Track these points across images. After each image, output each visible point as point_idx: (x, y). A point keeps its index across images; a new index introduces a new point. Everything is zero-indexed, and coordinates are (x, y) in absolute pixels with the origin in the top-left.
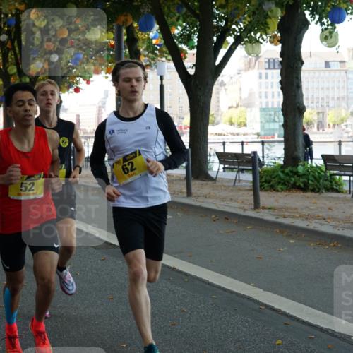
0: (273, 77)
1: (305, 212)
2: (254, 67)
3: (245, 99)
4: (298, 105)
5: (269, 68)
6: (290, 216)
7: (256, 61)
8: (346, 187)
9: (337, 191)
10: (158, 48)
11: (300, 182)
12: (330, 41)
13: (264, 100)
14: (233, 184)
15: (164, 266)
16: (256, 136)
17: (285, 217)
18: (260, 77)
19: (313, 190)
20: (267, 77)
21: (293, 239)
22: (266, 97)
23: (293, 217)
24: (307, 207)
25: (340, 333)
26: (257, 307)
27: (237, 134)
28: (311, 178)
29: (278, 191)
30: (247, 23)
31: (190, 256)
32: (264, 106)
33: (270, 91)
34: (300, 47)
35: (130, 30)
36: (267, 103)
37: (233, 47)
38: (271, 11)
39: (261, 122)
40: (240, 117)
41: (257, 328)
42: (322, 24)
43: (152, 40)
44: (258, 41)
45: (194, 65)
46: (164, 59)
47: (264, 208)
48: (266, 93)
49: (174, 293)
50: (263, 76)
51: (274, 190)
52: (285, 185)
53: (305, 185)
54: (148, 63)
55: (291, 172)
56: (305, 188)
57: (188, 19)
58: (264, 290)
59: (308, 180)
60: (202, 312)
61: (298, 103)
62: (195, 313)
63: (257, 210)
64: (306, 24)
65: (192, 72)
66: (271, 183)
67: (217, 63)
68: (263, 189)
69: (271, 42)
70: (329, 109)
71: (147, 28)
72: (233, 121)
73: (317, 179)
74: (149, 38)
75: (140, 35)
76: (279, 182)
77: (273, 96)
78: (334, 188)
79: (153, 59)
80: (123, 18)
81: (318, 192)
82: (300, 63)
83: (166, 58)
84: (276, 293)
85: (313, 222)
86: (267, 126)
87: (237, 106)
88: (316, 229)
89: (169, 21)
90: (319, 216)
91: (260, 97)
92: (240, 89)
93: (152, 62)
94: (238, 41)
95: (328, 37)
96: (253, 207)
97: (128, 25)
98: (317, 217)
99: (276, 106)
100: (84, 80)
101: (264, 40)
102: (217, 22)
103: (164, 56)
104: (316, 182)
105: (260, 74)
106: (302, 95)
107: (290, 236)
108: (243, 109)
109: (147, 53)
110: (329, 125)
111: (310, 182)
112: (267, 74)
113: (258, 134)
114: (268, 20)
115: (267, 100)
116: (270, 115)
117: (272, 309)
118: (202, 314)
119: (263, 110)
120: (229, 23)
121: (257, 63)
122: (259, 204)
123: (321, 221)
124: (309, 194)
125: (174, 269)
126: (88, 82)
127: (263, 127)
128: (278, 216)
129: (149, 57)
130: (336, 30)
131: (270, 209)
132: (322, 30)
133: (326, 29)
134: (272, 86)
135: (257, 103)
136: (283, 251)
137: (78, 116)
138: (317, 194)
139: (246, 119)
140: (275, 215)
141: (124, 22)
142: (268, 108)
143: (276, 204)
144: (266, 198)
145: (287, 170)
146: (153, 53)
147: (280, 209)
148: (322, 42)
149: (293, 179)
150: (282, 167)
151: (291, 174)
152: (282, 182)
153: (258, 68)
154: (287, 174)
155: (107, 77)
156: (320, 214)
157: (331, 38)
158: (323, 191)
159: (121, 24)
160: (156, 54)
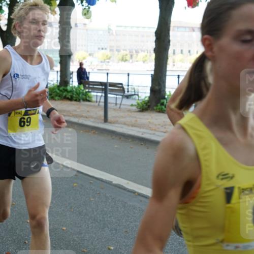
8: (94, 99)
9: (89, 101)
11: (69, 95)
12: (87, 16)
19: (76, 100)
21: (70, 128)
23: (69, 116)
24: (75, 111)
25: (106, 180)
28: (75, 93)
29: (56, 100)
42: (83, 5)
45: (6, 25)
51: (54, 99)
52: (60, 97)
53: (71, 97)
55: (64, 89)
56: (71, 99)
59: (73, 94)
65: (4, 28)
66: (52, 96)
69: (52, 13)
73: (78, 94)
76: (56, 95)
78: (87, 99)
81: (79, 101)
85: (81, 119)
95: (86, 13)
98: (82, 116)
104: (77, 96)
111: (74, 96)
114: (52, 2)
123: (85, 119)
124: (73, 102)
130: (90, 10)
132: (83, 9)
133: (85, 9)
138: (78, 103)
145: (61, 88)
148: (83, 16)
149: (64, 94)
150: (58, 87)
151: (63, 91)
152: (58, 95)
154: (61, 91)
156: (84, 115)
157: (88, 14)
158: (81, 101)
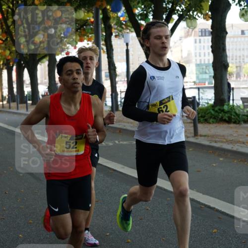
0: (204, 42)
1: (230, 138)
2: (191, 35)
3: (185, 58)
4: (224, 63)
5: (202, 36)
6: (219, 141)
7: (192, 31)
10: (124, 23)
11: (226, 117)
12: (246, 17)
13: (198, 58)
16: (193, 84)
17: (216, 142)
18: (196, 42)
19: (235, 123)
20: (200, 42)
21: (222, 157)
22: (200, 56)
23: (222, 142)
24: (231, 135)
28: (233, 114)
29: (210, 123)
30: (187, 5)
32: (198, 62)
33: (202, 52)
34: (225, 22)
35: (105, 11)
36: (201, 60)
37: (178, 22)
39: (197, 74)
41: (199, 221)
42: (241, 5)
43: (120, 17)
44: (195, 18)
46: (128, 31)
47: (201, 136)
48: (200, 53)
50: (198, 41)
51: (208, 122)
52: (215, 119)
53: (229, 119)
54: (117, 34)
55: (219, 109)
56: (229, 121)
57: (145, 3)
58: (203, 194)
59: (231, 115)
60: (161, 210)
61: (224, 61)
62: (156, 211)
63: (196, 137)
64: (229, 5)
66: (206, 118)
68: (200, 122)
69: (204, 18)
70: (244, 64)
71: (116, 10)
73: (237, 115)
74: (117, 17)
75: (111, 15)
76: (211, 117)
77: (205, 55)
79: (121, 31)
80: (99, 3)
81: (239, 123)
82: (225, 33)
83: (130, 30)
84: (211, 196)
85: (236, 145)
86: (201, 76)
88: (238, 150)
89: (132, 4)
90: (240, 141)
91: (196, 56)
93: (120, 33)
94: (181, 18)
95: (245, 14)
96: (193, 135)
97: (103, 7)
98: (238, 142)
99: (207, 62)
100: (72, 46)
101: (199, 17)
102: (166, 5)
103: (128, 29)
104: (237, 117)
105: (196, 40)
106: (226, 56)
107: (220, 156)
109: (116, 27)
110: (245, 75)
111: (233, 117)
112: (200, 40)
113: (194, 82)
114: (203, 4)
115: (200, 58)
116: (203, 69)
117: (209, 207)
118: (161, 212)
119: (197, 65)
121: (193, 32)
122: (197, 133)
123: (242, 145)
124: (232, 125)
126: (75, 48)
127: (197, 77)
128: (211, 141)
129: (118, 30)
131: (205, 136)
132: (240, 10)
133: (243, 9)
134: (204, 48)
135: (194, 60)
136: (215, 166)
138: (238, 125)
140: (209, 141)
141: (100, 6)
142: (201, 64)
143: (209, 132)
144: (203, 128)
145: (217, 109)
146: (121, 27)
147: (213, 136)
148: (241, 18)
149: (221, 115)
150: (213, 106)
151: (219, 111)
152: (213, 116)
153: (194, 36)
154: (216, 111)
155: (88, 44)
156: (241, 140)
157: (247, 14)
158: (242, 123)
159: (98, 7)
160: (123, 28)
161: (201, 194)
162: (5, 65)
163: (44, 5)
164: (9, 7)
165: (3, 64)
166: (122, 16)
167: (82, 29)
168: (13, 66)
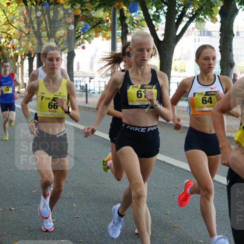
0: (203, 41)
2: (191, 34)
3: (185, 55)
4: (230, 61)
5: (201, 35)
7: (192, 31)
10: (136, 22)
14: (186, 110)
15: (157, 160)
18: (195, 41)
20: (199, 41)
26: (221, 186)
27: (179, 77)
31: (172, 154)
35: (122, 11)
38: (216, 3)
39: (195, 70)
40: (181, 66)
43: (133, 17)
44: (203, 21)
45: (163, 35)
49: (168, 177)
50: (197, 40)
57: (158, 6)
64: (236, 11)
65: (161, 38)
67: (178, 33)
69: (212, 21)
70: (239, 62)
72: (177, 68)
74: (131, 16)
79: (133, 29)
80: (118, 4)
82: (232, 35)
83: (141, 28)
87: (180, 59)
92: (182, 48)
93: (132, 31)
94: (191, 20)
97: (121, 8)
100: (88, 41)
103: (139, 27)
105: (195, 39)
106: (233, 56)
108: (183, 61)
120: (186, 9)
125: (164, 162)
126: (90, 43)
137: (78, 63)
139: (185, 67)
141: (118, 6)
146: (132, 25)
153: (194, 35)
155: (103, 40)
159: (116, 8)
160: (134, 27)
161: (221, 176)
162: (27, 55)
163: (69, 4)
164: (33, 4)
165: (25, 55)
166: (135, 16)
167: (98, 26)
168: (34, 57)
